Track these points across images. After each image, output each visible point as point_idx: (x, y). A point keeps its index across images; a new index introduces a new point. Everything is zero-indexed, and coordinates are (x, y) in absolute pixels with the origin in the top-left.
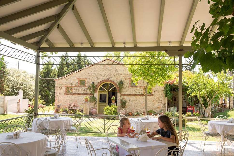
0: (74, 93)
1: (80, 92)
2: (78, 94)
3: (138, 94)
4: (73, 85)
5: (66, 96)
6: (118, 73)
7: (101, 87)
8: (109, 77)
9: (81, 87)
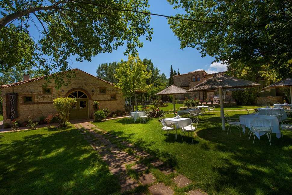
0: (36, 102)
1: (46, 101)
2: (43, 103)
3: (107, 99)
4: (34, 94)
5: (24, 106)
6: (88, 82)
7: (70, 95)
8: (80, 85)
9: (46, 96)
